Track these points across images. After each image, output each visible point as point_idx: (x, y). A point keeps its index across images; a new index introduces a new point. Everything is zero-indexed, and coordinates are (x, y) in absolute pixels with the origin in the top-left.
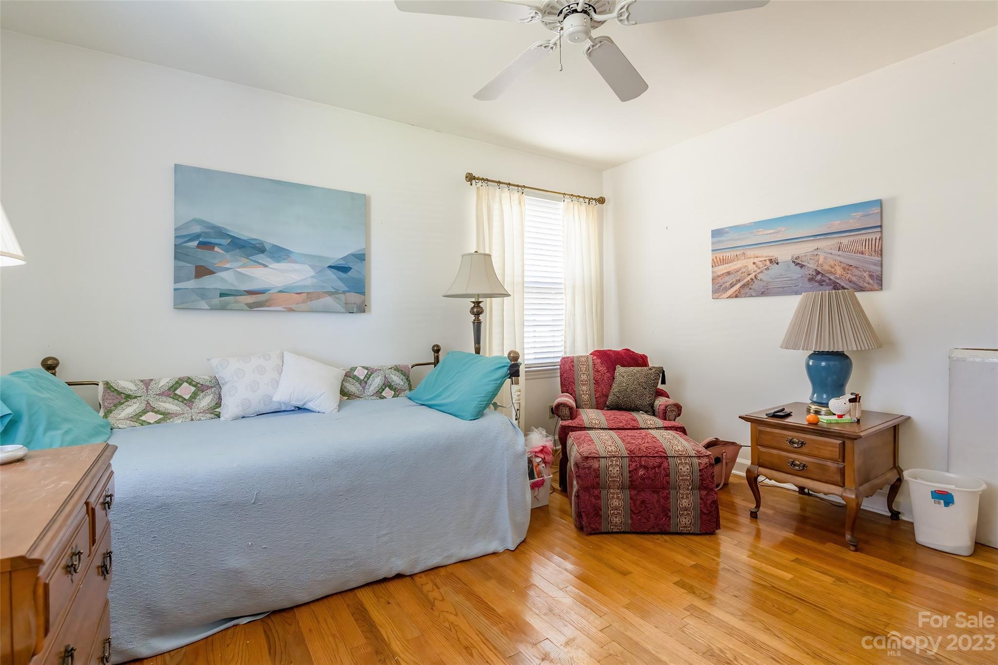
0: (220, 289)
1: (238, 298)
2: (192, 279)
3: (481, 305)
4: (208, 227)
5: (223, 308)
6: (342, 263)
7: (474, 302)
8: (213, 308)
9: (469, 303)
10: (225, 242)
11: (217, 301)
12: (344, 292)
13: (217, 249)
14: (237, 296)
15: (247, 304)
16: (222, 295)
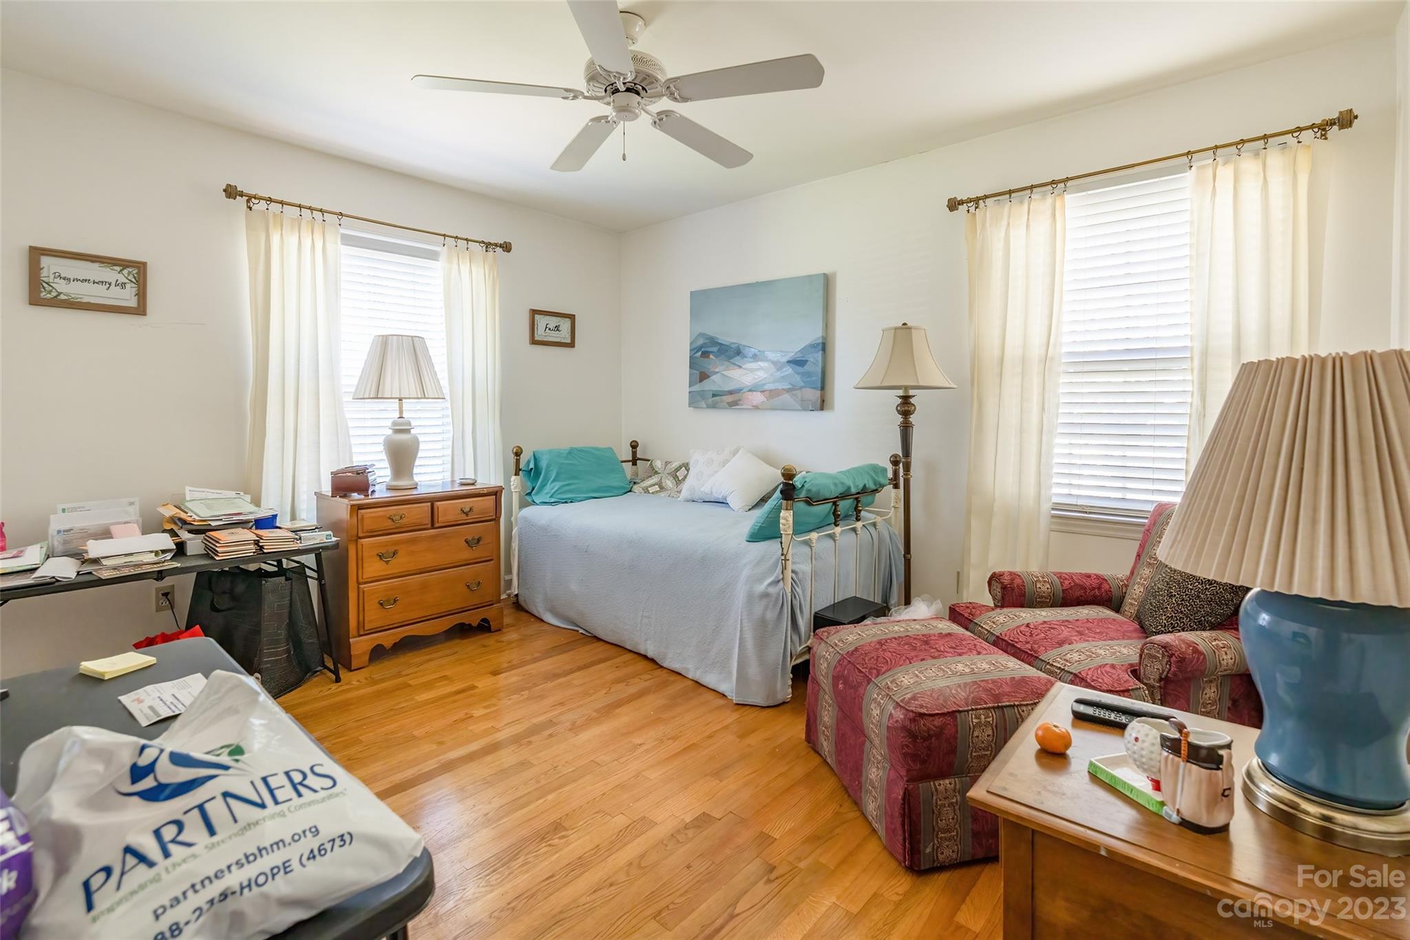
0: (713, 391)
1: (723, 398)
2: (696, 384)
3: (912, 400)
4: (707, 339)
5: (714, 406)
6: (799, 357)
7: (900, 397)
8: (709, 407)
9: (893, 398)
10: (715, 349)
11: (710, 400)
12: (801, 388)
13: (711, 356)
14: (722, 395)
15: (728, 403)
16: (714, 395)
